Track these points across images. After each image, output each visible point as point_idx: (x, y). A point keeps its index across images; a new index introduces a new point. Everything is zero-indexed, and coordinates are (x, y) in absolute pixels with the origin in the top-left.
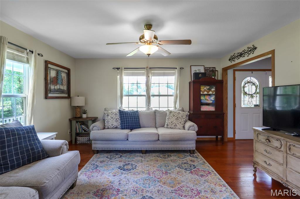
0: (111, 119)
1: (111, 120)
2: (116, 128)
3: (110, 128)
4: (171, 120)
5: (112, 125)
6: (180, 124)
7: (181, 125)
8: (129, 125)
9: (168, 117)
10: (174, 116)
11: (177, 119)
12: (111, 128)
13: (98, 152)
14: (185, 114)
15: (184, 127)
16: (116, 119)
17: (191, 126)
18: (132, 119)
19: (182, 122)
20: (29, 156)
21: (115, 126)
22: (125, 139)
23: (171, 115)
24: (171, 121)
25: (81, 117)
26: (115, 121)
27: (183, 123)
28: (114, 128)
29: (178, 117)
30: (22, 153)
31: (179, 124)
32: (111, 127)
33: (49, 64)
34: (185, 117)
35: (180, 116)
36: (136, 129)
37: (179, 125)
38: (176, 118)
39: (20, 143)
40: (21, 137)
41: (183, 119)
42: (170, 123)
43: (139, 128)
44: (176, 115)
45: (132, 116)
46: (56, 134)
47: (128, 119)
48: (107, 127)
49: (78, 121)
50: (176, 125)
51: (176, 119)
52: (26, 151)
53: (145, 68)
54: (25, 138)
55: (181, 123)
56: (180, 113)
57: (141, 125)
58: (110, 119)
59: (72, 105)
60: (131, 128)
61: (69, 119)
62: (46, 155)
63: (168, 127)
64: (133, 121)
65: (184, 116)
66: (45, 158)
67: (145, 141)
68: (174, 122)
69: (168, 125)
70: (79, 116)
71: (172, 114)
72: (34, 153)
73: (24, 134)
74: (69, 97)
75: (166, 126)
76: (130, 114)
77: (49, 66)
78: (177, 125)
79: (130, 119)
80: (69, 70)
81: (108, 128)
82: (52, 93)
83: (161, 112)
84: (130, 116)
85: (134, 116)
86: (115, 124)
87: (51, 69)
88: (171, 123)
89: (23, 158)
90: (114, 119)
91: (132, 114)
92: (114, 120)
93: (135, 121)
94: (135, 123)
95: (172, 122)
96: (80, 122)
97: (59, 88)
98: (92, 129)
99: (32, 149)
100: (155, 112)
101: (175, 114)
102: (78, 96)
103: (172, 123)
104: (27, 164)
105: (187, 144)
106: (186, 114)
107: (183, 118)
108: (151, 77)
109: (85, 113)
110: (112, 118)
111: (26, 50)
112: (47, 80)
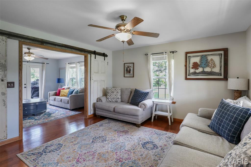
33: (188, 54)
82: (191, 75)
97: (202, 71)
111: (163, 53)
112: (186, 66)
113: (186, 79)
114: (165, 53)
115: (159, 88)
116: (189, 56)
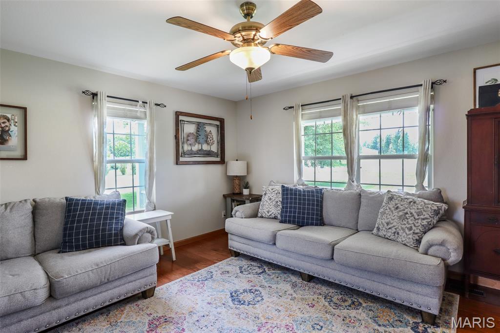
0: (268, 200)
1: (267, 204)
2: (275, 218)
3: (265, 218)
4: (388, 217)
5: (268, 212)
6: (408, 233)
7: (411, 236)
8: (294, 217)
9: (382, 210)
10: (397, 208)
11: (403, 218)
12: (267, 218)
13: (237, 254)
14: (430, 206)
15: (419, 241)
16: (277, 202)
17: (436, 242)
18: (304, 204)
19: (414, 228)
20: (97, 237)
21: (272, 215)
22: (270, 242)
23: (391, 206)
24: (387, 221)
25: (241, 194)
26: (275, 206)
27: (417, 231)
28: (270, 218)
29: (407, 213)
30: (91, 232)
31: (407, 230)
32: (266, 216)
33: (180, 116)
34: (427, 216)
35: (412, 211)
36: (310, 227)
37: (404, 234)
38: (401, 213)
39: (92, 220)
40: (95, 213)
41: (420, 221)
42: (384, 225)
43: (316, 225)
44: (402, 208)
45: (304, 200)
46: (172, 215)
47: (295, 203)
48: (260, 215)
49: (236, 200)
50: (398, 234)
51: (400, 217)
52: (96, 230)
53: (340, 99)
54: (100, 214)
55: (410, 229)
56: (415, 203)
57: (326, 220)
58: (267, 202)
59: (228, 174)
60: (298, 222)
61: (223, 195)
62: (121, 242)
63: (380, 234)
64: (304, 209)
65: (424, 213)
66: (118, 245)
67: (305, 256)
68: (395, 224)
69: (379, 229)
70: (237, 191)
71: (393, 203)
72: (104, 236)
73: (102, 209)
74: (222, 162)
75: (375, 231)
76: (300, 195)
77: (181, 118)
78: (401, 232)
79: (300, 204)
80: (222, 121)
81: (262, 217)
82: (186, 156)
83: (371, 196)
84: (300, 199)
85: (309, 200)
86: (273, 211)
87: (185, 122)
88: (386, 225)
89: (90, 239)
90: (272, 202)
91: (304, 195)
92: (271, 204)
93: (308, 209)
94: (308, 214)
95: (388, 224)
96: (237, 201)
97: (200, 148)
98: (235, 214)
99: (104, 230)
100: (360, 195)
101: (402, 203)
102: (237, 160)
103: (389, 227)
104: (95, 248)
105: (407, 291)
106: (436, 208)
107: (422, 217)
108: (357, 116)
109: (247, 187)
110: (270, 199)
111: (138, 101)
112: (177, 138)
113: (177, 162)
114: (143, 102)
115: (133, 187)
116: (181, 120)
